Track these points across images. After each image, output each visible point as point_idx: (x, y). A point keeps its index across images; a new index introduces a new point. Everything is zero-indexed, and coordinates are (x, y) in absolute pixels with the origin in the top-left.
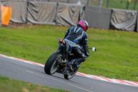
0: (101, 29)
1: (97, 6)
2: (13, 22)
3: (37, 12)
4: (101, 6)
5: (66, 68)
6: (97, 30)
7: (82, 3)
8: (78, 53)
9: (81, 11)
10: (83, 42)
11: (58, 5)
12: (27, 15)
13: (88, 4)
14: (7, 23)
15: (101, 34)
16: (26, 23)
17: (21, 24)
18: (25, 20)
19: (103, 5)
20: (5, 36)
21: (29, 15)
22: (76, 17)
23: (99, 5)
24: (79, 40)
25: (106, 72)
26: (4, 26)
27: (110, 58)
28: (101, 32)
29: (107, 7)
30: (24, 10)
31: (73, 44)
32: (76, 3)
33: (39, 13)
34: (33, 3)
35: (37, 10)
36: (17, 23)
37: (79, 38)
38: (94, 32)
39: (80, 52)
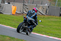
0: (56, 16)
1: (54, 6)
2: (17, 13)
3: (28, 9)
4: (56, 6)
5: (27, 30)
6: (54, 17)
7: (48, 5)
8: (33, 23)
9: (47, 8)
10: (35, 18)
11: (37, 5)
12: (23, 10)
13: (50, 5)
14: (14, 13)
15: (56, 18)
16: (23, 13)
17: (20, 14)
18: (22, 12)
19: (57, 5)
20: (13, 19)
21: (24, 10)
22: (45, 11)
23: (55, 5)
24: (33, 17)
25: (58, 35)
26: (13, 14)
27: (60, 29)
28: (56, 17)
29: (59, 6)
30: (22, 8)
31: (30, 19)
32: (45, 4)
33: (29, 9)
34: (26, 4)
35: (28, 8)
36: (19, 13)
37: (33, 16)
38: (53, 18)
39: (34, 22)
